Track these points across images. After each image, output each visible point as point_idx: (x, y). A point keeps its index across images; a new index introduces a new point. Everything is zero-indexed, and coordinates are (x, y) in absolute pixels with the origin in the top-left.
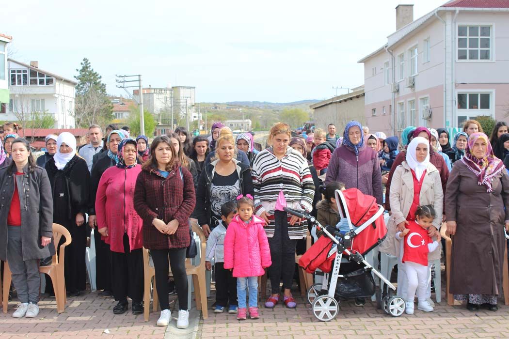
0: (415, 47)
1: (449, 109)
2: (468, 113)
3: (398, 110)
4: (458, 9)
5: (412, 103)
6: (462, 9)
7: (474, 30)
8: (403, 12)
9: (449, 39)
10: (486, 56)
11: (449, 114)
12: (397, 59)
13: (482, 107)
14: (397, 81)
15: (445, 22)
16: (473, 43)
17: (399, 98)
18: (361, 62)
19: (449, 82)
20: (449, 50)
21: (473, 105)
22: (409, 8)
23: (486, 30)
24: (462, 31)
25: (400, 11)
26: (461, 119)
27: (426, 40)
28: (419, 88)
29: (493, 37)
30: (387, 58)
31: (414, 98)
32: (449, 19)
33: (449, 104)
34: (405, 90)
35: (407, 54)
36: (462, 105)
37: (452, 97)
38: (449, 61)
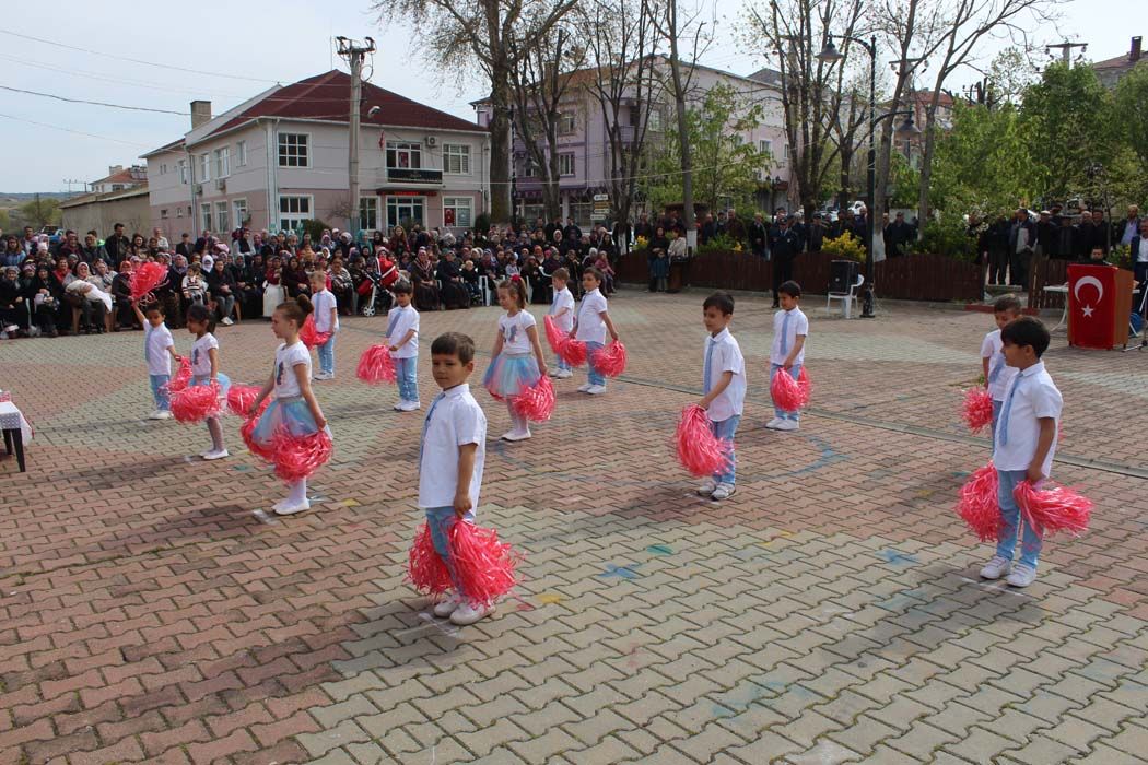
0: (226, 148)
1: (273, 212)
2: (290, 216)
3: (202, 213)
4: (279, 118)
5: (223, 206)
6: (282, 118)
7: (292, 139)
8: (200, 108)
9: (270, 146)
10: (303, 162)
11: (273, 218)
12: (197, 161)
13: (302, 211)
14: (199, 181)
15: (266, 130)
16: (292, 151)
17: (201, 200)
18: (143, 157)
19: (271, 188)
20: (271, 156)
21: (294, 209)
22: (206, 105)
23: (303, 139)
24: (282, 138)
25: (196, 108)
26: (285, 224)
27: (241, 144)
28: (229, 191)
29: (309, 146)
30: (185, 156)
31: (226, 201)
32: (269, 127)
33: (272, 207)
34: (211, 192)
35: (215, 156)
36: (284, 209)
37: (274, 200)
38: (271, 166)
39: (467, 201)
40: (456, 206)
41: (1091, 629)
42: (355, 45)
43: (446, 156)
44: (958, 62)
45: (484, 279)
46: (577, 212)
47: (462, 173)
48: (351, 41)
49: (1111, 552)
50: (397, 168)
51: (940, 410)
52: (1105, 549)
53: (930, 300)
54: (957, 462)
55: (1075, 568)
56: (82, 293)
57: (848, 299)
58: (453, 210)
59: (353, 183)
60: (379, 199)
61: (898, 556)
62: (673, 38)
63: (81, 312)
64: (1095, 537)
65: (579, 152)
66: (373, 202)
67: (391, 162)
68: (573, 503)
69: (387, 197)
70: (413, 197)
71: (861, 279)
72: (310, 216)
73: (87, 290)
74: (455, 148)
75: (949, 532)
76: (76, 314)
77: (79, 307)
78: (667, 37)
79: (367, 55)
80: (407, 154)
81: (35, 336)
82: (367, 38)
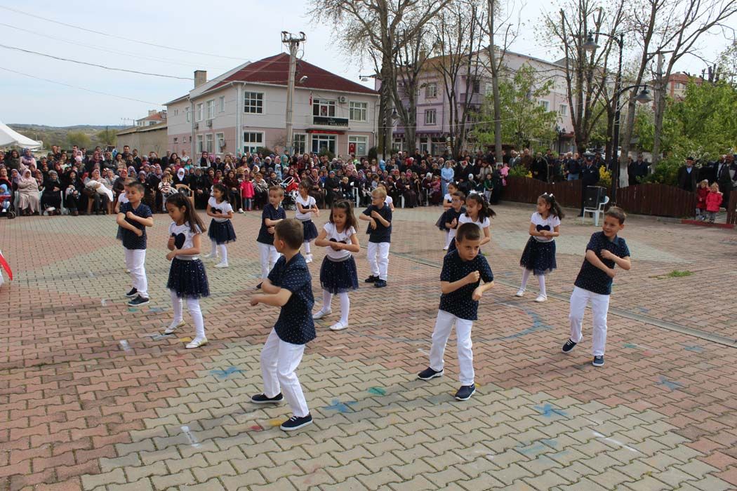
0: (213, 100)
1: (239, 142)
2: (250, 144)
3: (198, 141)
4: (245, 83)
5: (210, 136)
6: (248, 82)
7: (253, 95)
8: (200, 75)
9: (239, 99)
10: (260, 111)
11: (239, 145)
12: (196, 107)
13: (258, 141)
14: (197, 120)
15: (237, 89)
16: (253, 103)
17: (198, 133)
18: (165, 105)
19: (239, 125)
20: (239, 106)
21: (253, 140)
22: (204, 73)
23: (260, 96)
24: (247, 95)
25: (198, 75)
26: (246, 149)
27: (222, 98)
28: (214, 127)
29: (264, 100)
30: (189, 105)
31: (212, 133)
32: (239, 88)
33: (239, 138)
34: (203, 127)
35: (206, 104)
36: (246, 140)
37: (241, 135)
38: (239, 112)
39: (364, 139)
40: (357, 142)
41: (680, 487)
42: (294, 37)
43: (351, 109)
44: (685, 52)
45: (356, 190)
46: (437, 148)
47: (361, 121)
48: (291, 34)
49: (724, 420)
50: (320, 116)
51: (634, 295)
52: (720, 416)
53: (657, 215)
54: (631, 336)
55: (689, 431)
56: (94, 188)
57: (597, 213)
58: (355, 144)
59: (288, 125)
60: (307, 134)
61: (553, 410)
62: (491, 34)
63: (93, 200)
64: (715, 405)
65: (439, 109)
66: (303, 137)
67: (316, 112)
68: (335, 350)
69: (312, 134)
70: (329, 135)
71: (607, 199)
72: (263, 144)
73: (97, 186)
74: (358, 105)
75: (600, 392)
76: (91, 202)
77: (92, 197)
78: (488, 34)
79: (301, 43)
80: (326, 107)
81: (65, 214)
82: (301, 33)
